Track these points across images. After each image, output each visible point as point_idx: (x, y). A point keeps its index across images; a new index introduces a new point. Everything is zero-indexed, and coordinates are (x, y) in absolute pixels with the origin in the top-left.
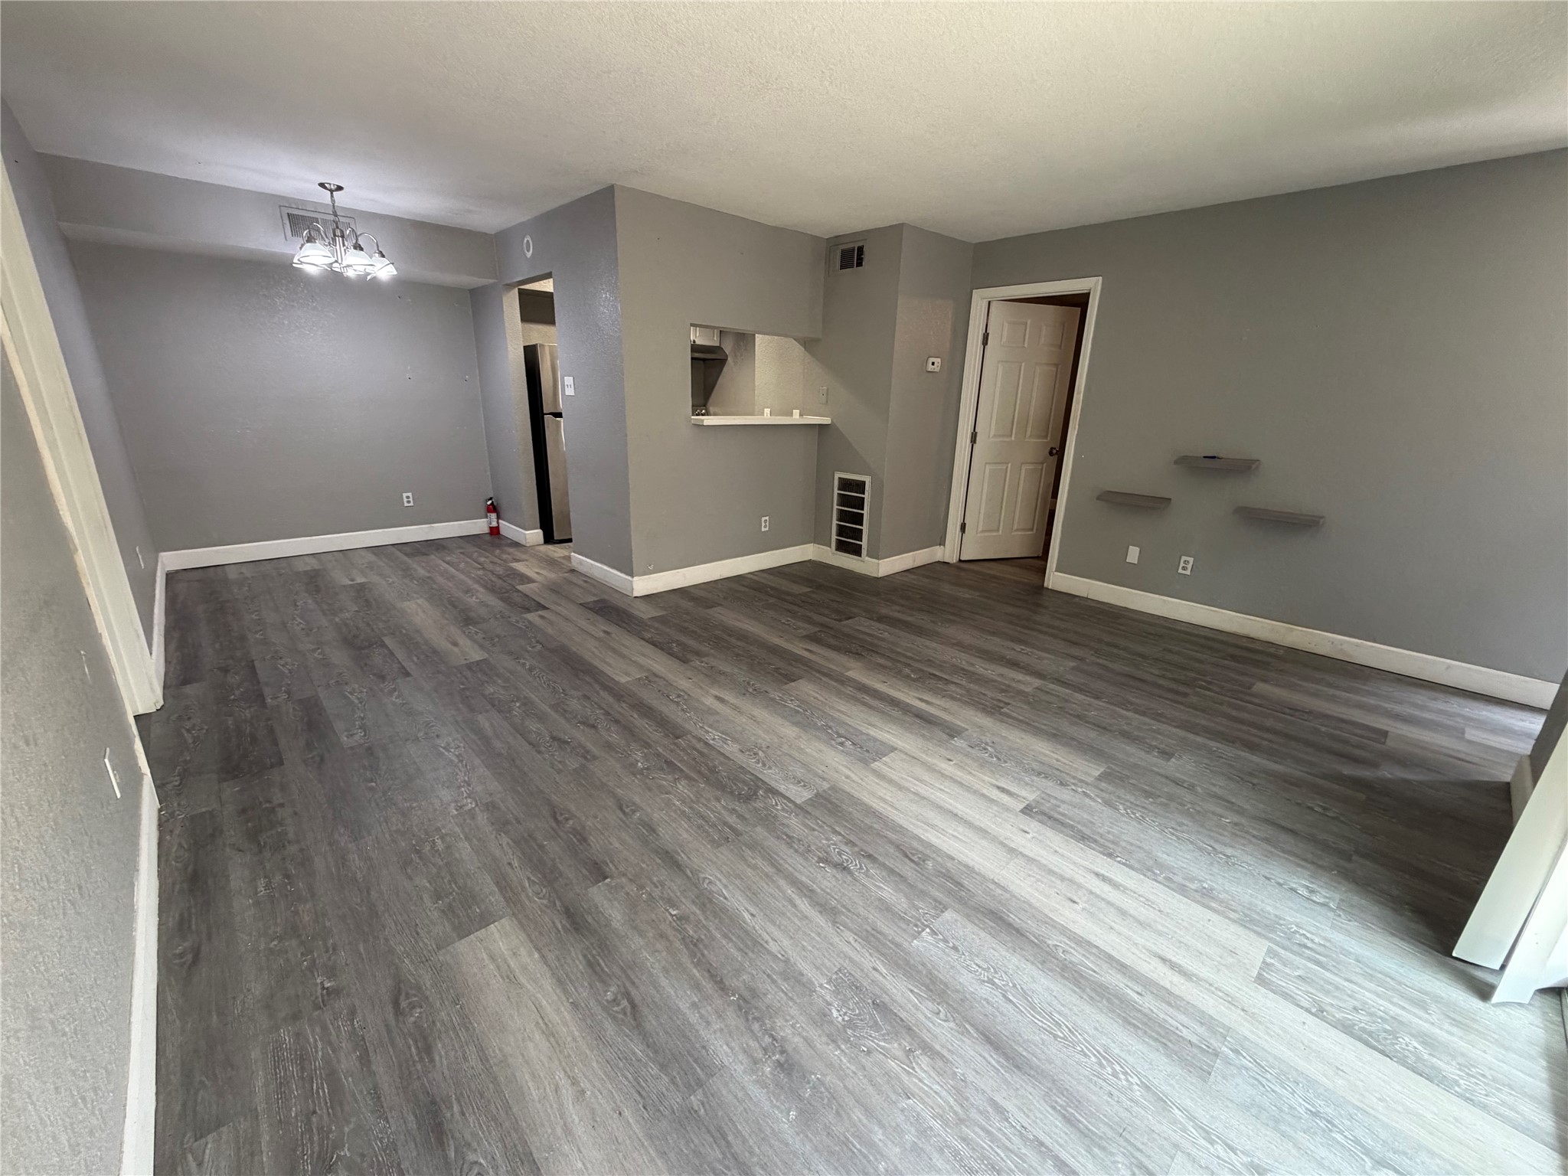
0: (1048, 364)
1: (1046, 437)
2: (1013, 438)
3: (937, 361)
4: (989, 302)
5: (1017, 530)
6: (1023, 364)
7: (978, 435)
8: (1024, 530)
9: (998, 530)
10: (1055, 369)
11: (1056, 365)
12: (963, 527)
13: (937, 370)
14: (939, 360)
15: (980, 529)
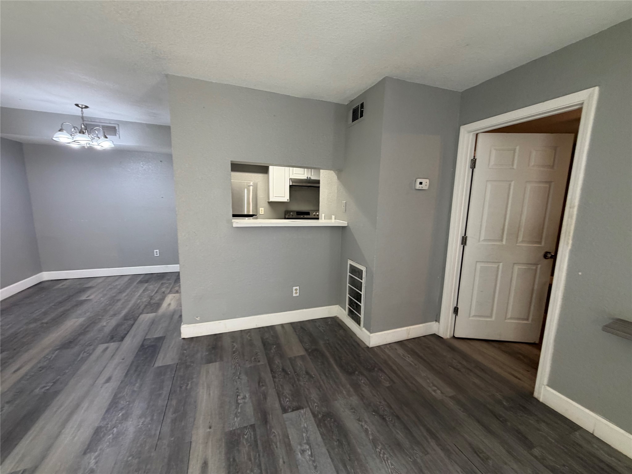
0: (540, 182)
1: (540, 243)
2: (504, 243)
3: (426, 182)
4: (477, 135)
5: (511, 318)
6: (513, 183)
7: (468, 239)
8: (518, 319)
9: (491, 316)
10: (547, 185)
11: (550, 183)
12: (456, 310)
13: (426, 188)
14: (428, 181)
15: (473, 313)
